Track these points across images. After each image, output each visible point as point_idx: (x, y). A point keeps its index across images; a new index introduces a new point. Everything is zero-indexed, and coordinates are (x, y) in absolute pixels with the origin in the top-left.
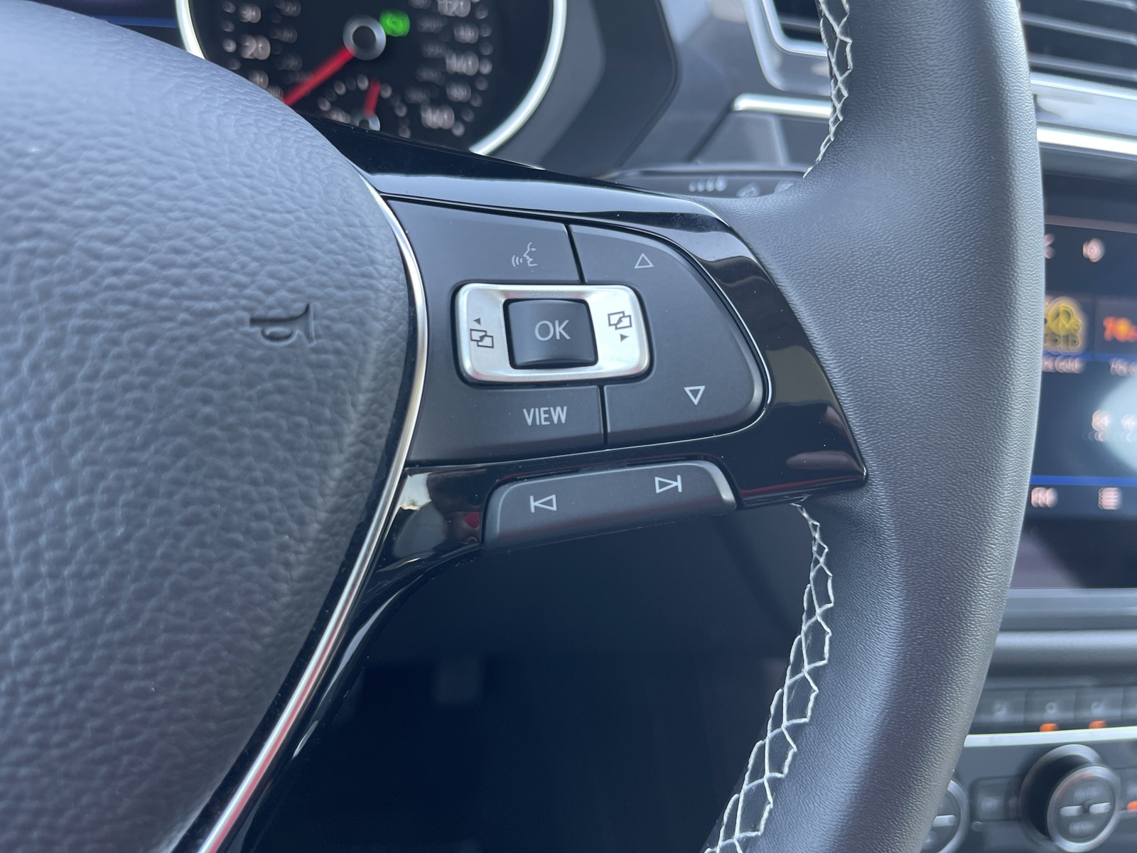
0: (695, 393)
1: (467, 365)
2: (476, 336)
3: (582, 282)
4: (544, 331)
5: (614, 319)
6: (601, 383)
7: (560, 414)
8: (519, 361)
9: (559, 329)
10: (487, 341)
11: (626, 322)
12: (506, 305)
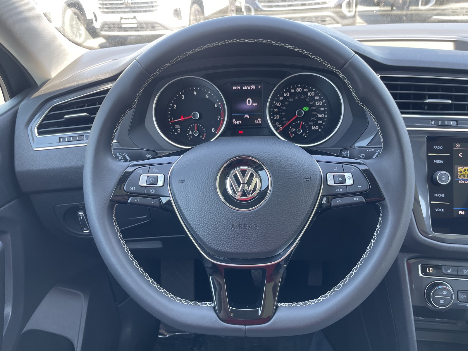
0: (360, 187)
1: (328, 183)
2: (330, 180)
3: (344, 172)
4: (339, 179)
5: (348, 177)
6: (346, 186)
7: (341, 190)
8: (335, 183)
9: (341, 179)
10: (331, 180)
11: (350, 178)
12: (334, 176)
